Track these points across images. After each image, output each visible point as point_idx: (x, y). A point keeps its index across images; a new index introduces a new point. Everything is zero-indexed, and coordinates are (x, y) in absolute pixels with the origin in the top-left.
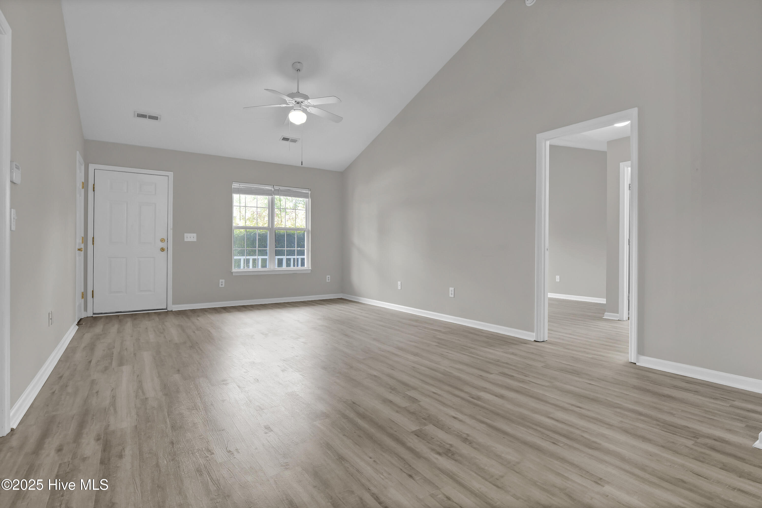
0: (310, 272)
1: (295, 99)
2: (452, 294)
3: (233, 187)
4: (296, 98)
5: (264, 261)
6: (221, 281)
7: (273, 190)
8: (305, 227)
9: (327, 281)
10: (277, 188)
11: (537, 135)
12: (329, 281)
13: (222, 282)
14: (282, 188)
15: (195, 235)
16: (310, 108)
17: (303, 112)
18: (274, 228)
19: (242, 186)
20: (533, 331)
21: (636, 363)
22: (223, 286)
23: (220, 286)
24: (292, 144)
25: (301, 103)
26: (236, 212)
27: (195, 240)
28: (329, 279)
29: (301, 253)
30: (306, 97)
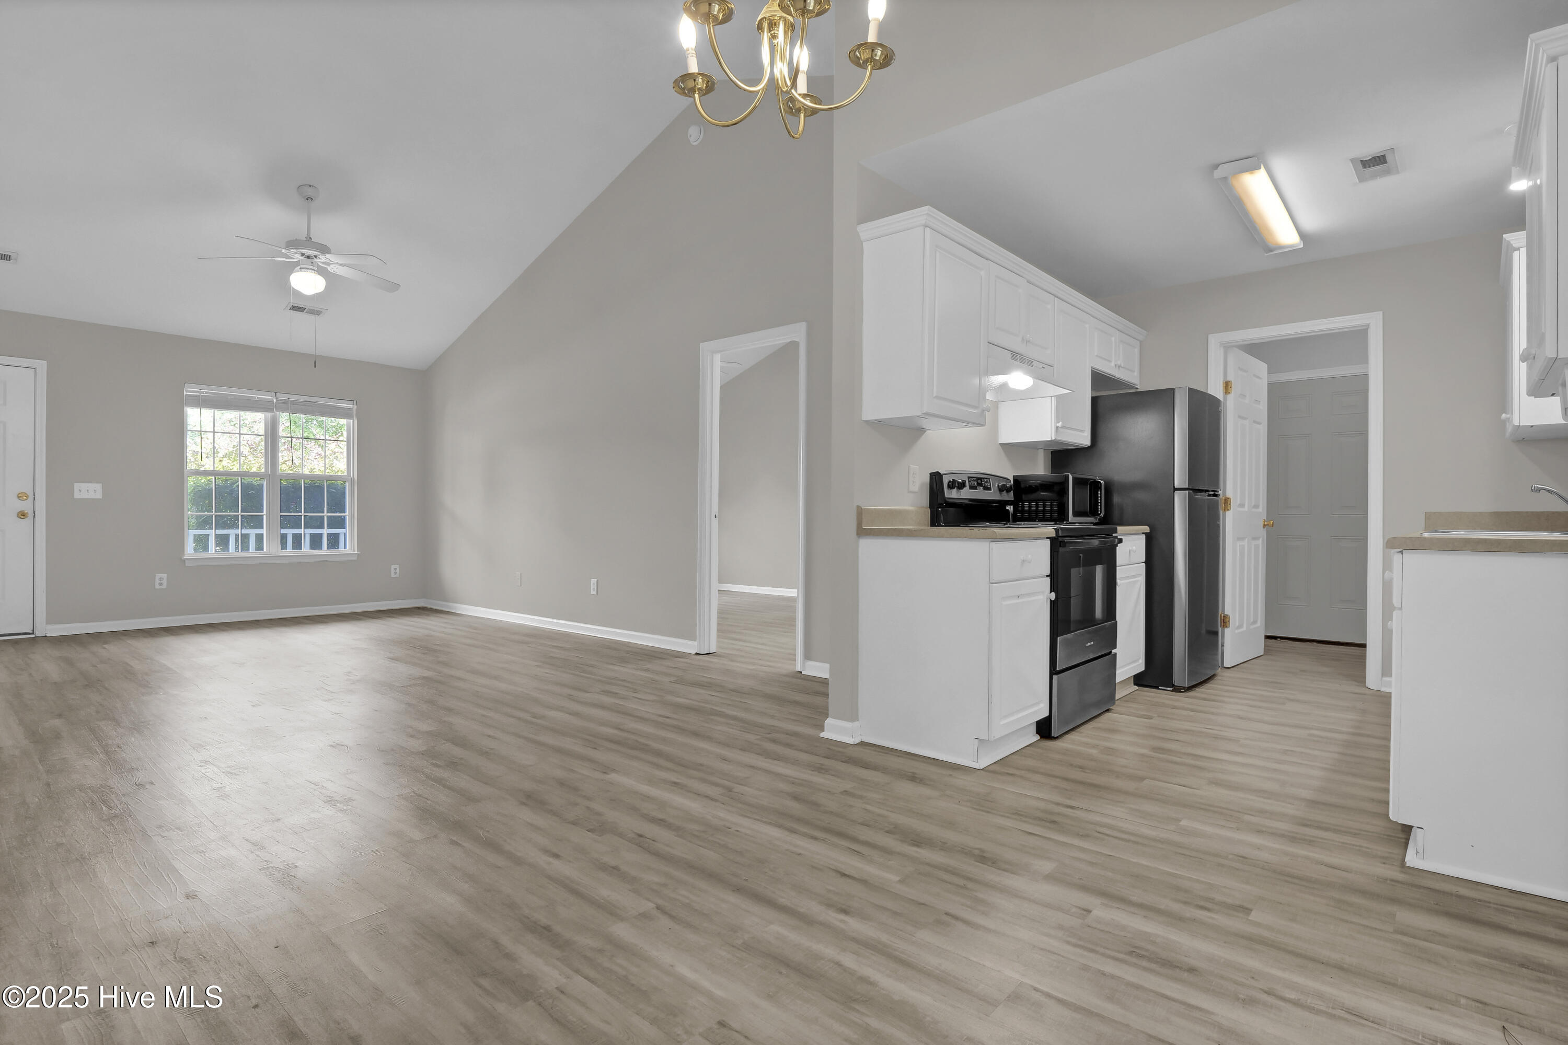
0: (355, 558)
1: (301, 250)
2: (594, 589)
3: (185, 393)
4: (306, 249)
5: (259, 538)
6: (158, 576)
7: (275, 400)
8: (346, 473)
9: (393, 575)
10: (283, 397)
11: (701, 344)
12: (396, 576)
13: (161, 579)
14: (294, 398)
15: (98, 487)
16: (332, 266)
17: (319, 274)
18: (278, 474)
19: (206, 391)
20: (695, 640)
21: (801, 672)
22: (164, 586)
23: (157, 586)
24: (312, 317)
25: (314, 258)
26: (192, 444)
27: (99, 496)
28: (397, 571)
29: (339, 523)
30: (325, 250)
